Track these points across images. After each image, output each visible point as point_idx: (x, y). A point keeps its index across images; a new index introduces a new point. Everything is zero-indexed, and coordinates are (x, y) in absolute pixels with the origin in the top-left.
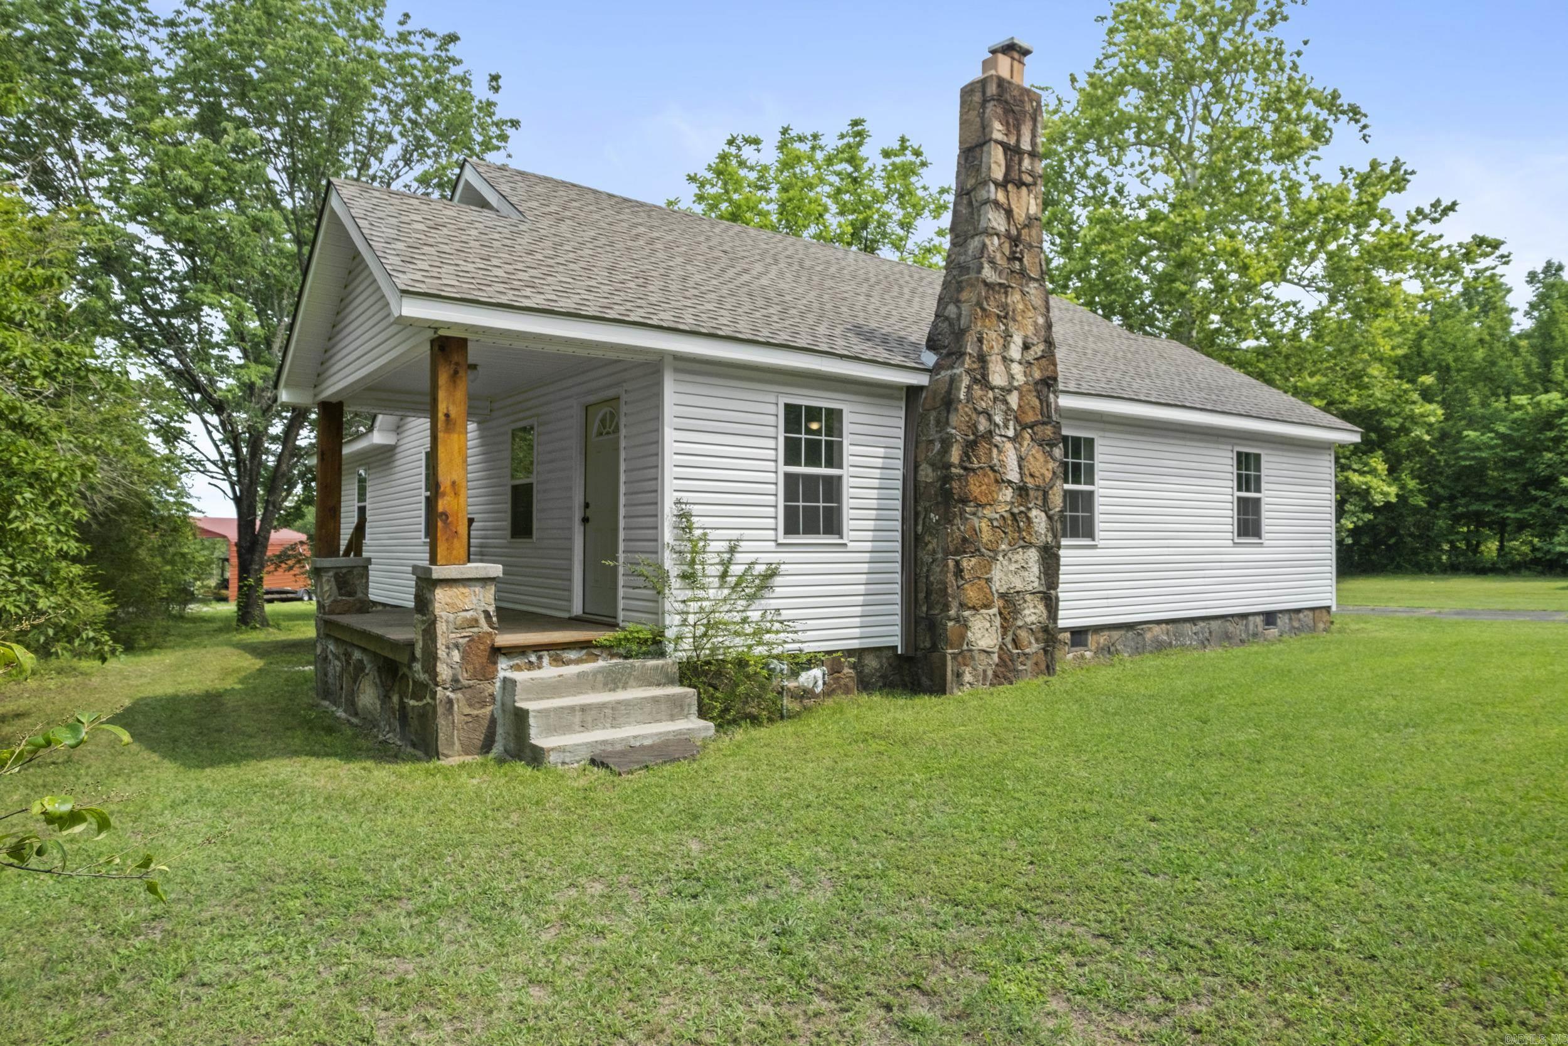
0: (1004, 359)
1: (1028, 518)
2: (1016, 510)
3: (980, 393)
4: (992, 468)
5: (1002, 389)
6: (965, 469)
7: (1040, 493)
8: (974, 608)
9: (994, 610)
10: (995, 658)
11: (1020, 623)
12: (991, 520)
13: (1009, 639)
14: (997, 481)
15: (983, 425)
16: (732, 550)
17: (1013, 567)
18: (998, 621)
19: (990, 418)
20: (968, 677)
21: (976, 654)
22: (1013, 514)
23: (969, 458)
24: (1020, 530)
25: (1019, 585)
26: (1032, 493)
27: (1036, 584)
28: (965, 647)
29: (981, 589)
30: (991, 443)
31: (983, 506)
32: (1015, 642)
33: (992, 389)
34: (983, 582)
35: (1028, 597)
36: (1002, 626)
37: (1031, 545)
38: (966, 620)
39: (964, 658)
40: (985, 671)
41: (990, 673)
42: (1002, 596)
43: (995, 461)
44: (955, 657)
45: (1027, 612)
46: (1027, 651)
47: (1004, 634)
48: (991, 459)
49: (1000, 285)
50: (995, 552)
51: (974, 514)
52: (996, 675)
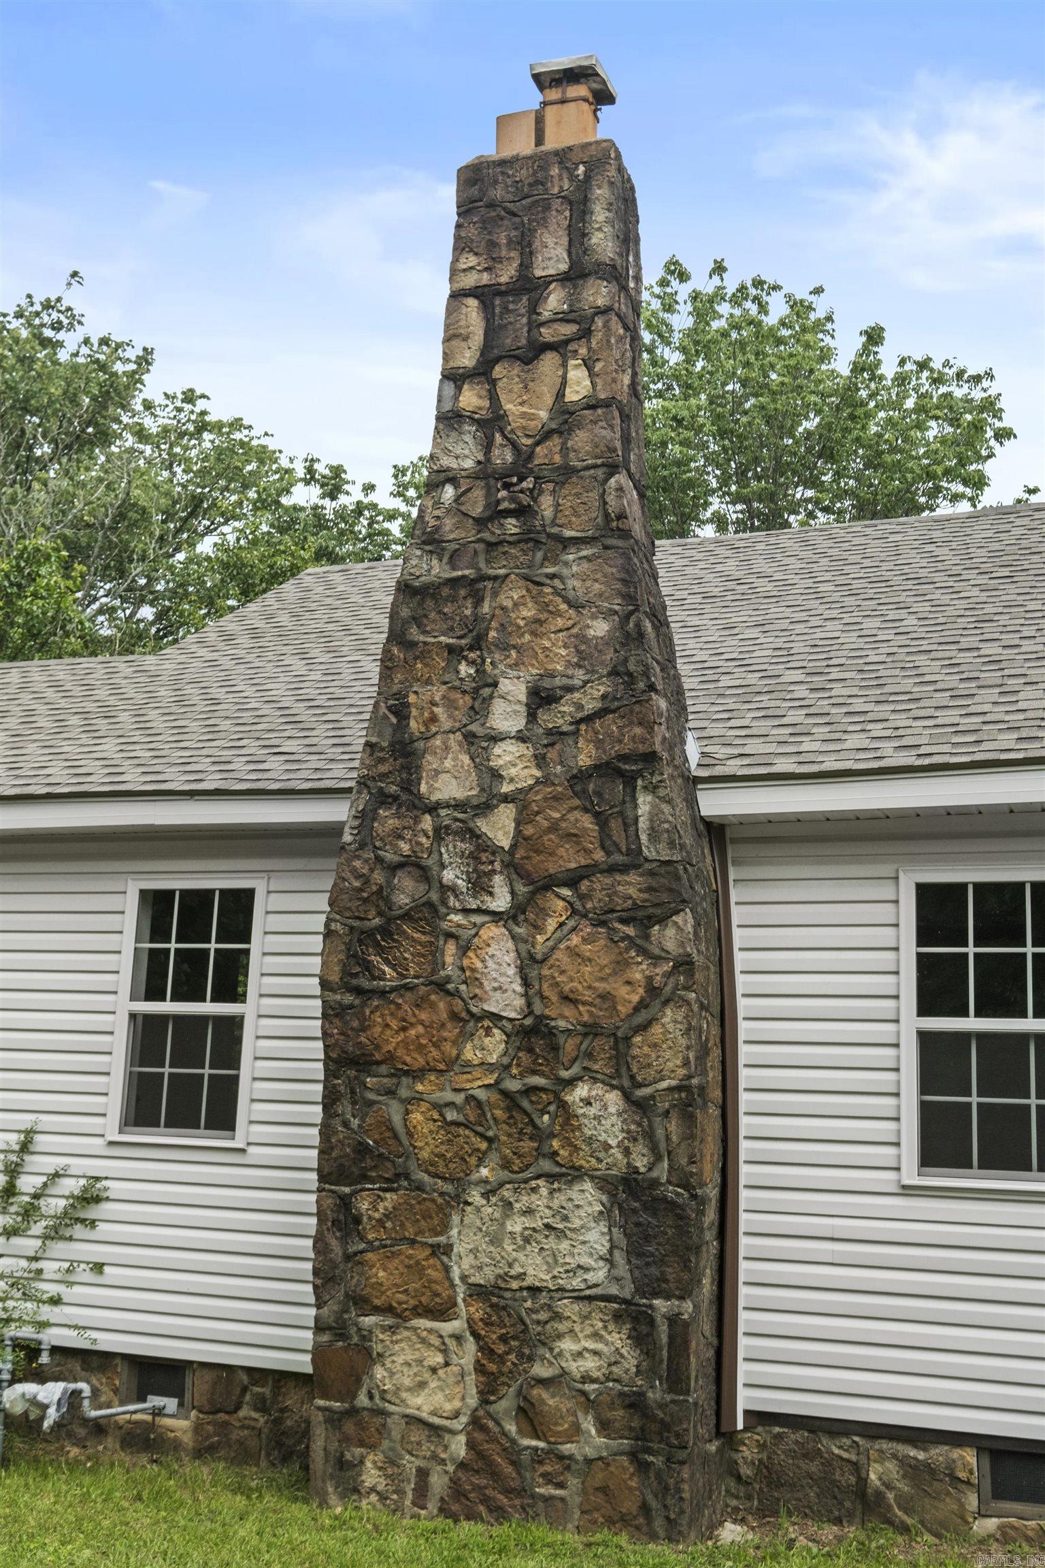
0: (470, 738)
1: (563, 1105)
2: (513, 1085)
3: (392, 823)
4: (441, 986)
5: (459, 805)
6: (358, 991)
7: (603, 1045)
8: (388, 1310)
9: (456, 1325)
10: (459, 1447)
11: (540, 1370)
12: (439, 1107)
13: (505, 1405)
14: (454, 1016)
15: (406, 891)
16: (25, 1147)
17: (516, 1225)
18: (469, 1353)
19: (424, 874)
20: (371, 1476)
21: (396, 1427)
22: (505, 1094)
23: (368, 967)
24: (540, 1136)
25: (535, 1269)
26: (569, 1046)
27: (599, 1275)
28: (362, 1400)
29: (416, 1269)
30: (434, 931)
31: (417, 1074)
32: (528, 1414)
33: (433, 809)
34: (421, 1254)
35: (568, 1308)
36: (480, 1368)
37: (573, 1174)
38: (366, 1336)
39: (360, 1425)
40: (423, 1474)
41: (438, 1482)
42: (478, 1292)
43: (450, 970)
44: (334, 1420)
45: (567, 1345)
46: (568, 1448)
47: (488, 1393)
48: (437, 964)
49: (453, 582)
50: (461, 1182)
51: (391, 1093)
52: (456, 1491)
